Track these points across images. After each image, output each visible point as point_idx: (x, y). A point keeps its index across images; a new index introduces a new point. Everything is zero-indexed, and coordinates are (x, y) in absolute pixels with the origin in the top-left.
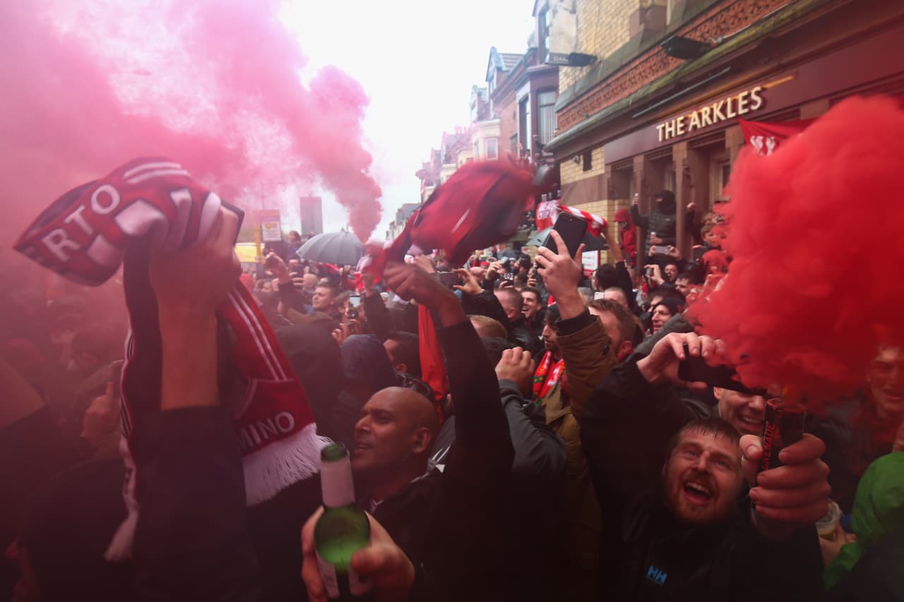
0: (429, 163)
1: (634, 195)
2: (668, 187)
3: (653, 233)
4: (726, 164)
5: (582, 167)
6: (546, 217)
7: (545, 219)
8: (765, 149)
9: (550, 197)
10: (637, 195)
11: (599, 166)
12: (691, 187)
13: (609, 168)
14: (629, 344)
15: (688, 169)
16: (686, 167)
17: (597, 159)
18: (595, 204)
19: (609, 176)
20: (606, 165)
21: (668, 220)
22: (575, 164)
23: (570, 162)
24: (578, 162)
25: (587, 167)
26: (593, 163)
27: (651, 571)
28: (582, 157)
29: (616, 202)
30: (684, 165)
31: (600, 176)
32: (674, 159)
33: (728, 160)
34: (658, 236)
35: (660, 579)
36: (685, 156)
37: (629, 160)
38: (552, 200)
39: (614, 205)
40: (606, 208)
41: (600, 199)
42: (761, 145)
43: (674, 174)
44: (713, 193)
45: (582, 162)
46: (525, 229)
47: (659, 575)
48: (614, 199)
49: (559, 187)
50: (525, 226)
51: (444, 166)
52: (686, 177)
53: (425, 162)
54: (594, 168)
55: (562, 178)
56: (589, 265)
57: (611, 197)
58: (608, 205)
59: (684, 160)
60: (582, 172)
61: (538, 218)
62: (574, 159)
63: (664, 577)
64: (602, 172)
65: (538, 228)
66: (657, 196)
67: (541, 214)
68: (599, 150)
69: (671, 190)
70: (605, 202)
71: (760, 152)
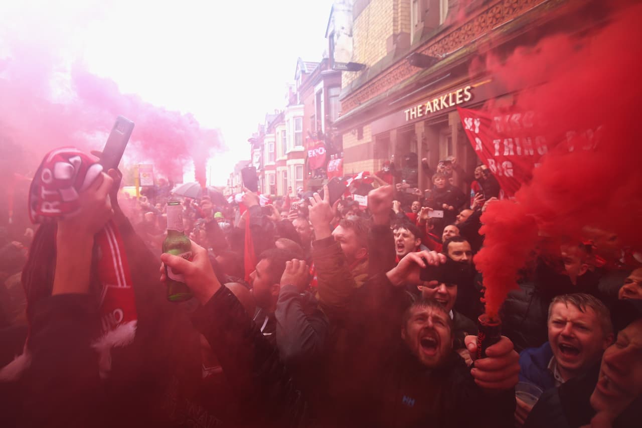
1: (391, 155)
3: (404, 181)
4: (450, 136)
5: (357, 137)
6: (334, 170)
8: (473, 126)
10: (393, 156)
11: (368, 137)
12: (427, 151)
13: (375, 137)
15: (425, 139)
16: (424, 138)
17: (367, 132)
18: (365, 162)
19: (374, 143)
20: (373, 136)
21: (414, 171)
22: (352, 136)
23: (349, 133)
24: (354, 134)
25: (360, 137)
26: (364, 135)
27: (404, 399)
28: (357, 131)
29: (379, 160)
30: (422, 137)
31: (369, 143)
32: (416, 133)
33: (451, 133)
34: (407, 182)
36: (423, 130)
37: (387, 133)
38: (337, 158)
39: (377, 163)
40: (372, 164)
41: (368, 158)
42: (471, 124)
43: (416, 142)
44: (442, 154)
45: (357, 134)
46: (320, 178)
48: (378, 159)
49: (342, 150)
50: (320, 176)
52: (424, 144)
54: (364, 138)
55: (344, 145)
57: (376, 157)
58: (374, 163)
59: (422, 133)
60: (357, 140)
61: (329, 171)
62: (351, 132)
64: (370, 140)
66: (406, 157)
67: (330, 168)
68: (368, 126)
69: (415, 152)
70: (372, 161)
71: (471, 128)
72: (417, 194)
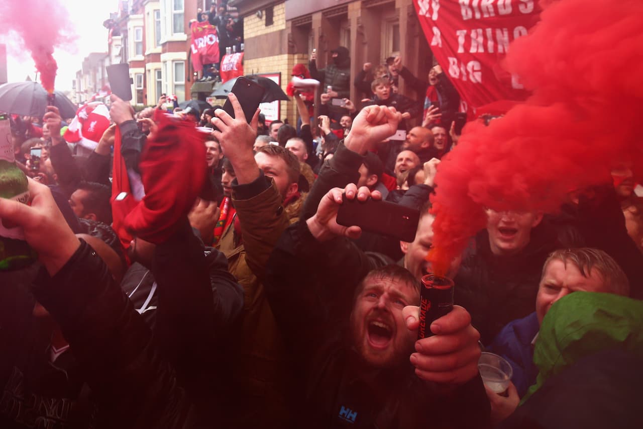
0: (117, 14)
1: (312, 50)
2: (343, 43)
3: (329, 87)
4: (396, 23)
5: (264, 22)
6: (230, 69)
7: (229, 71)
8: (431, 11)
9: (234, 50)
10: (315, 50)
11: (280, 22)
12: (364, 44)
13: (290, 23)
14: (296, 185)
15: (361, 27)
16: (360, 25)
17: (279, 15)
18: (276, 57)
19: (289, 31)
20: (287, 21)
21: (343, 74)
22: (258, 19)
23: (253, 16)
24: (260, 17)
25: (269, 22)
26: (274, 19)
27: (343, 411)
28: (264, 12)
29: (296, 56)
30: (358, 23)
31: (281, 32)
32: (349, 18)
33: (398, 20)
34: (333, 90)
35: (351, 418)
36: (359, 15)
37: (309, 16)
38: (236, 53)
39: (294, 59)
40: (286, 61)
41: (281, 53)
42: (427, 7)
43: (349, 31)
44: (384, 49)
45: (264, 17)
46: (210, 80)
47: (350, 414)
48: (294, 54)
49: (242, 41)
50: (210, 77)
51: (131, 16)
52: (360, 34)
53: (113, 12)
54: (275, 24)
55: (245, 33)
56: (270, 116)
57: (291, 51)
58: (288, 59)
59: (358, 19)
60: (264, 26)
61: (223, 70)
62: (257, 14)
63: (354, 416)
64: (283, 27)
65: (223, 80)
66: (333, 52)
67: (225, 66)
68: (280, 6)
69: (346, 46)
70: (286, 56)
71: (426, 13)
72: (347, 106)
